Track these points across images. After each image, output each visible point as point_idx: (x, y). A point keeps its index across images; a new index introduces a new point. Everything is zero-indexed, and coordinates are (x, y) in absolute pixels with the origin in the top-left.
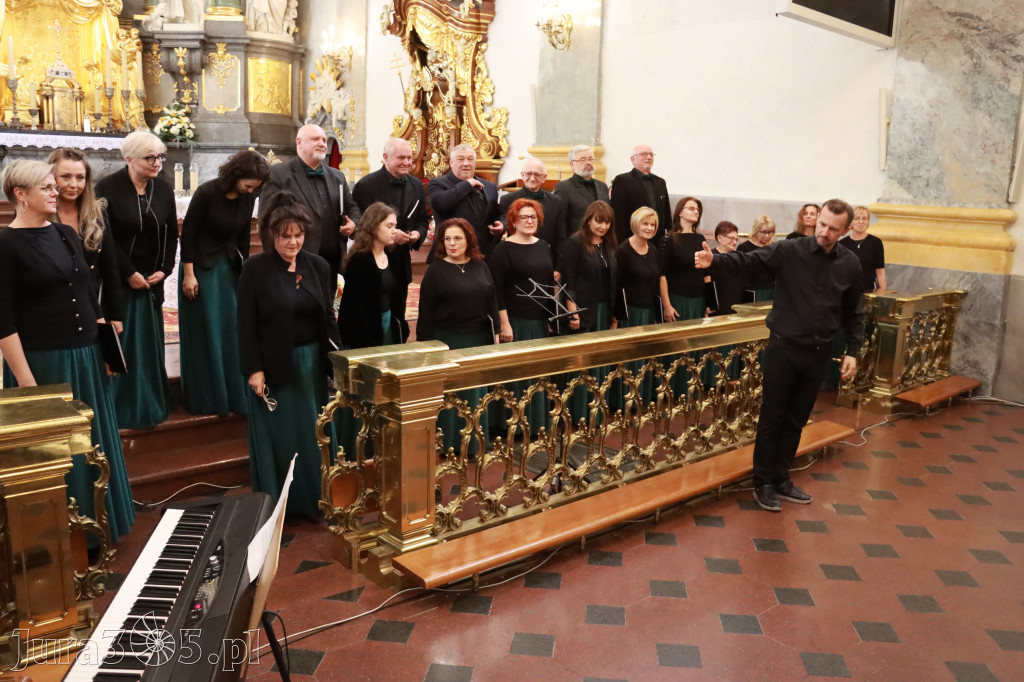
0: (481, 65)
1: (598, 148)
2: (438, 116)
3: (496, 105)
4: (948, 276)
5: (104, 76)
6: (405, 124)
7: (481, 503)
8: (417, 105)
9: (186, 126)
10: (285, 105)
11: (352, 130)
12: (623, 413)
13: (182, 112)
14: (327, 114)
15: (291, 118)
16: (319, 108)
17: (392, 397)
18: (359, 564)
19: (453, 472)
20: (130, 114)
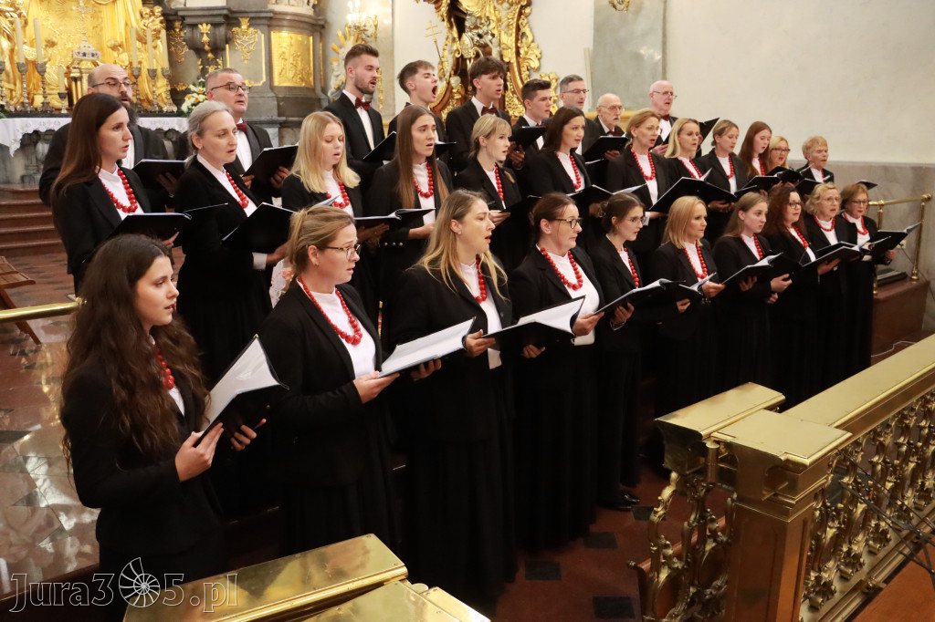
0: (525, 30)
3: (544, 70)
5: (130, 56)
8: (455, 73)
10: (308, 78)
11: (381, 101)
15: (313, 90)
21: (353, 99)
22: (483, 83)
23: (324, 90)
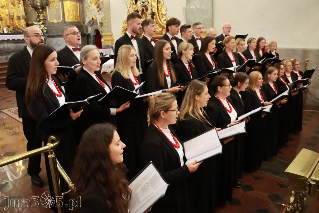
3: (168, 15)
5: (9, 10)
9: (43, 28)
10: (78, 18)
11: (106, 26)
13: (41, 23)
15: (80, 22)
16: (91, 19)
20: (21, 25)
21: (130, 35)
22: (172, 28)
23: (84, 22)
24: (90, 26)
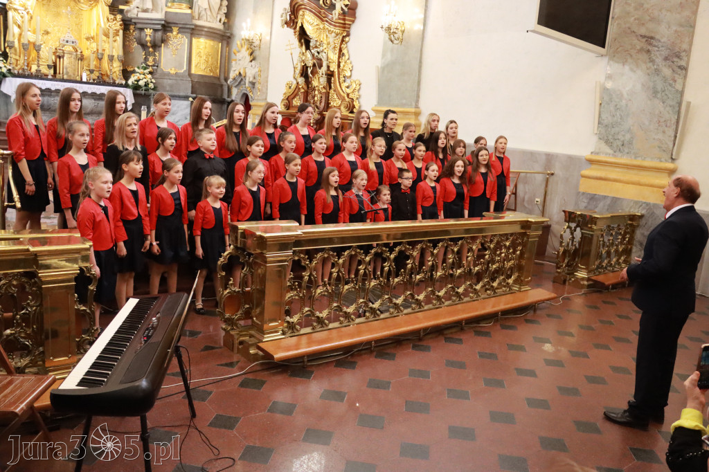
0: (345, 51)
1: (417, 110)
2: (315, 83)
3: (353, 78)
4: (632, 204)
5: (97, 45)
6: (293, 87)
7: (313, 318)
8: (302, 75)
9: (150, 81)
10: (216, 70)
11: (259, 89)
12: (404, 272)
13: (147, 71)
14: (243, 77)
15: (219, 79)
16: (238, 74)
17: (262, 250)
18: (238, 348)
19: (297, 298)
20: (113, 71)
23: (226, 80)
24: (236, 87)
